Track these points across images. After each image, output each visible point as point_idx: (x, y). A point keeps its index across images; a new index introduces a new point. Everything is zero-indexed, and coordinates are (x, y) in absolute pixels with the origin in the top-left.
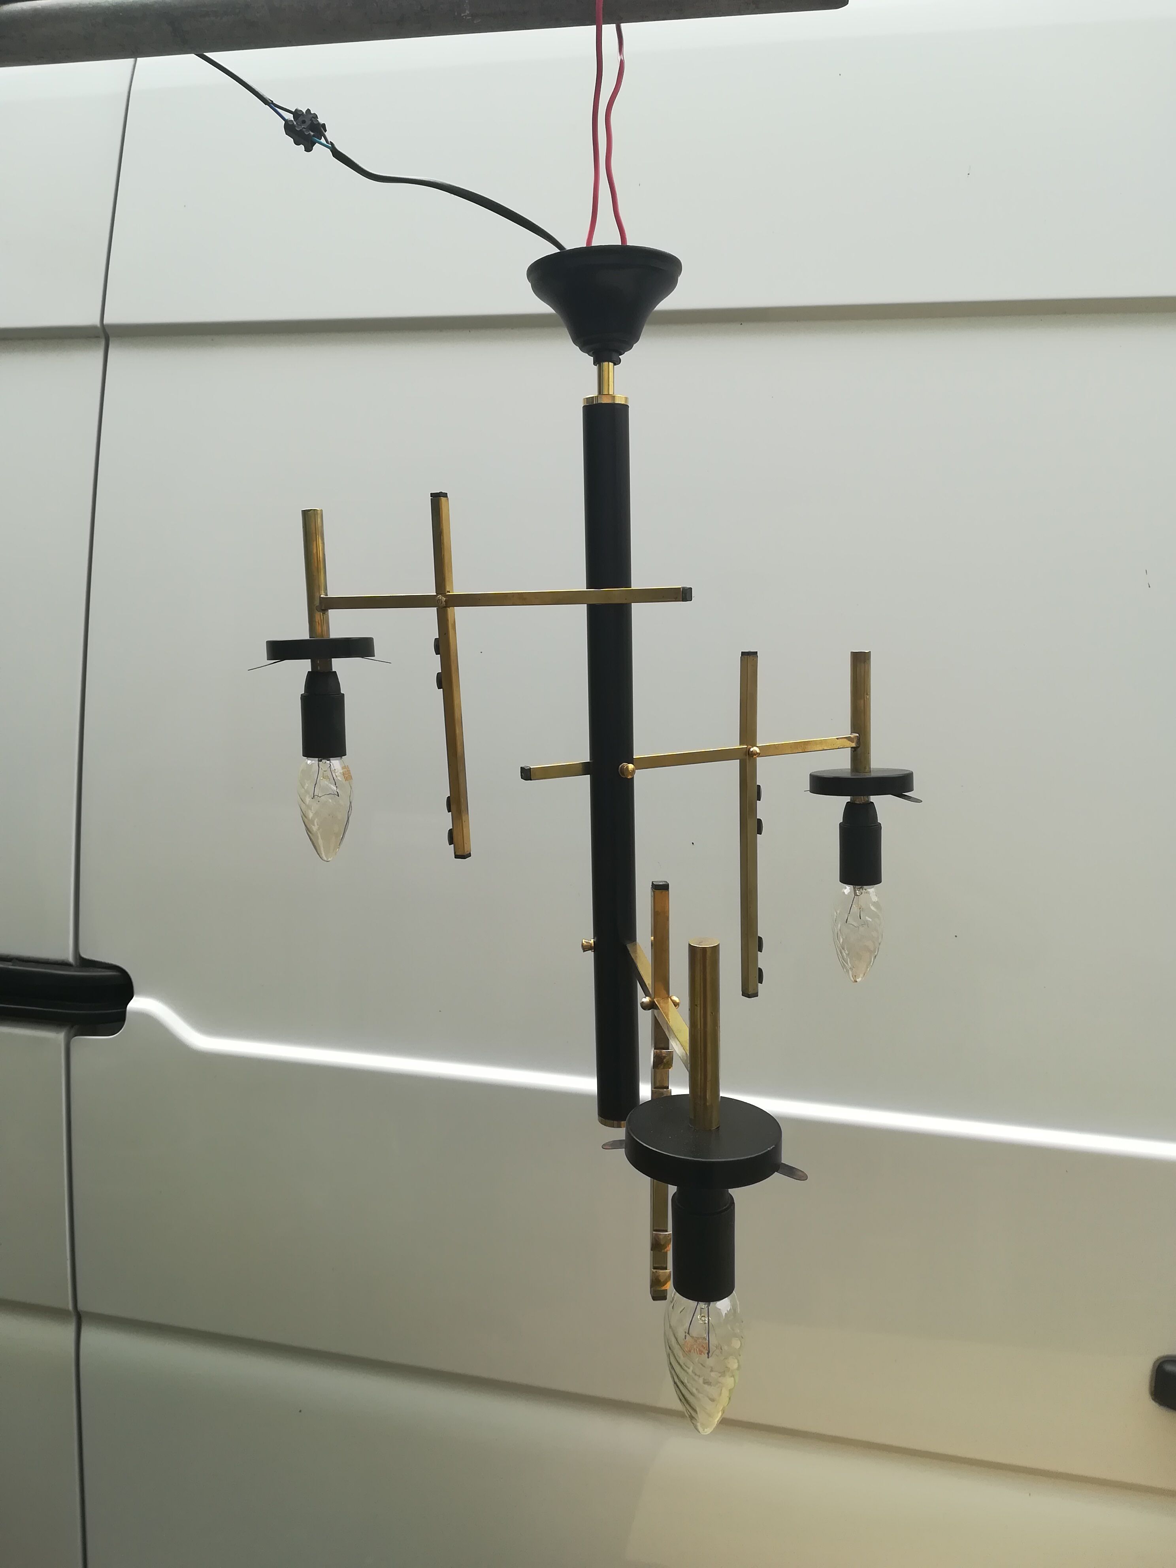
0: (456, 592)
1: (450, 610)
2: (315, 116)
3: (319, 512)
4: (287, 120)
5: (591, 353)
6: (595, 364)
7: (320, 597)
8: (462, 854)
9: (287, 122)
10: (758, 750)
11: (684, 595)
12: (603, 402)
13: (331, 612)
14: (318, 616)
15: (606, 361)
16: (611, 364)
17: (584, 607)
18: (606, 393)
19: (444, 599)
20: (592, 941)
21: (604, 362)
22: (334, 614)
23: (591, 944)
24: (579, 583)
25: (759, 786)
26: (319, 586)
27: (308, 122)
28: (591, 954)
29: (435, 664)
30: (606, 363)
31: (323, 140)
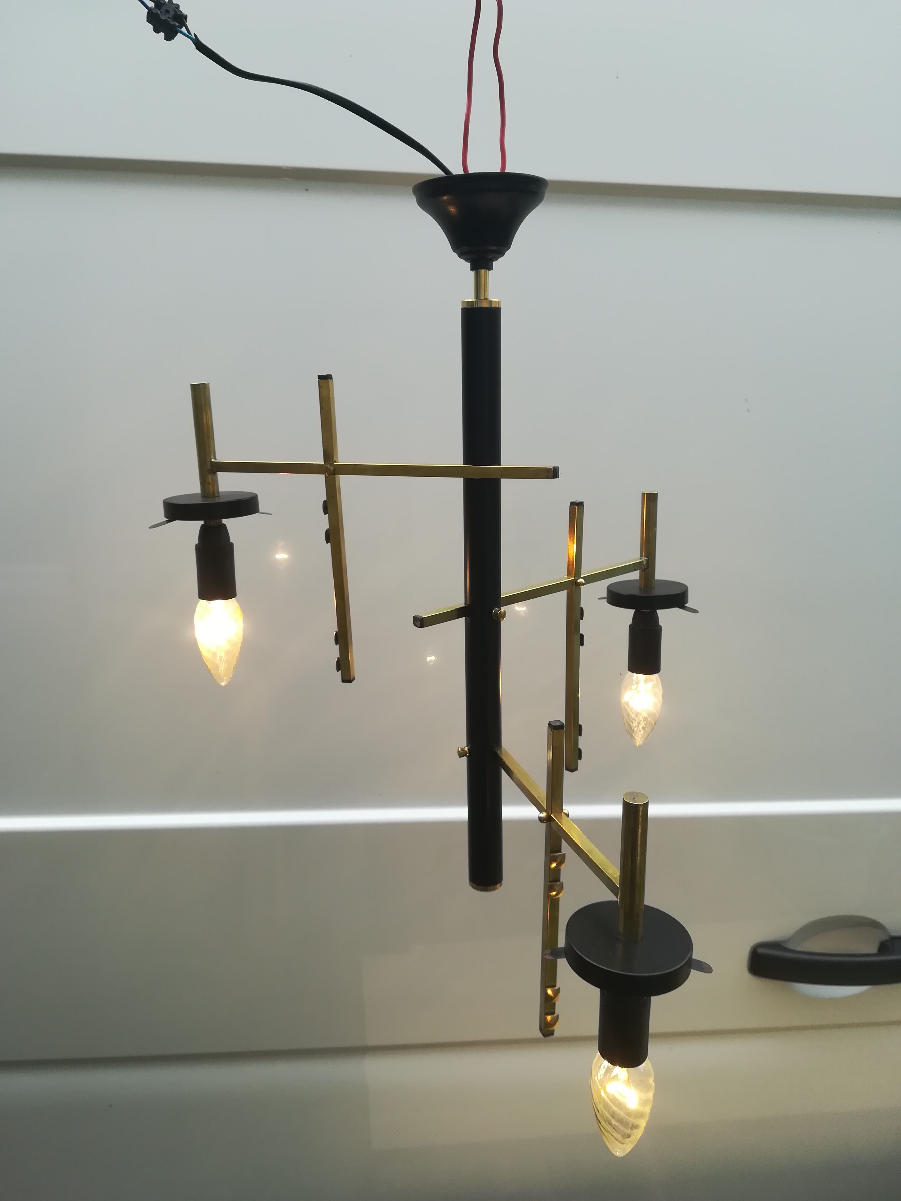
0: (340, 462)
1: (337, 476)
2: (177, 6)
3: (206, 385)
4: (150, 8)
5: (469, 261)
6: (472, 269)
7: (211, 461)
8: (347, 679)
9: (149, 9)
10: (582, 580)
11: (553, 473)
12: (482, 306)
13: (219, 474)
14: (210, 478)
15: (483, 269)
16: (488, 270)
17: (461, 480)
18: (482, 298)
19: (332, 468)
20: (466, 749)
21: (481, 269)
22: (222, 476)
23: (466, 751)
24: (456, 459)
25: (582, 609)
26: (210, 451)
27: (172, 13)
28: (465, 758)
29: (324, 522)
30: (483, 271)
31: (184, 29)
